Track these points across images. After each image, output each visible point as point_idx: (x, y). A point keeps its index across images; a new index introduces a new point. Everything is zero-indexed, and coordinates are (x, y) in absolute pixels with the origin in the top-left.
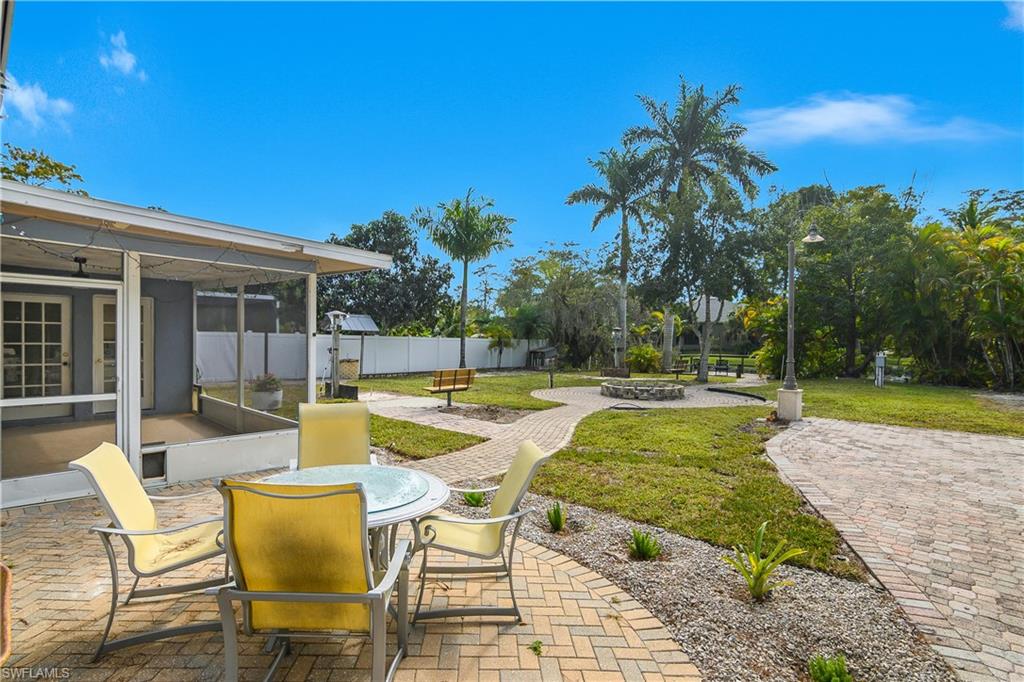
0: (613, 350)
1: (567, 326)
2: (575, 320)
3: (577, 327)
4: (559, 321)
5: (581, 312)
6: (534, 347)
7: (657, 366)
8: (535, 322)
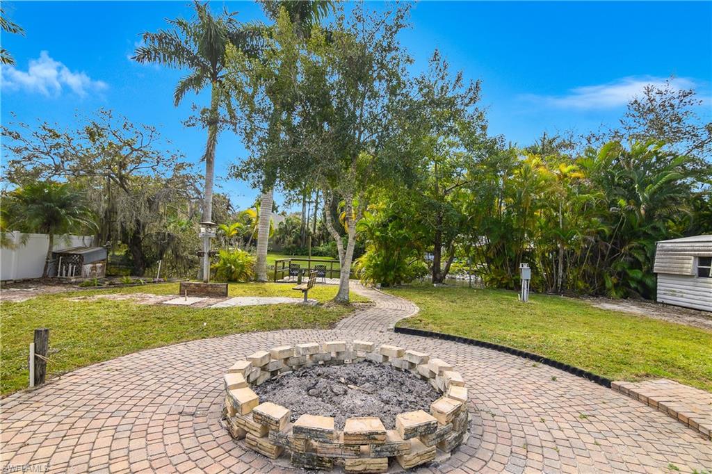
0: (201, 255)
1: (124, 218)
2: (138, 210)
3: (142, 221)
4: (111, 212)
5: (149, 200)
6: (61, 245)
7: (249, 272)
8: (63, 206)
